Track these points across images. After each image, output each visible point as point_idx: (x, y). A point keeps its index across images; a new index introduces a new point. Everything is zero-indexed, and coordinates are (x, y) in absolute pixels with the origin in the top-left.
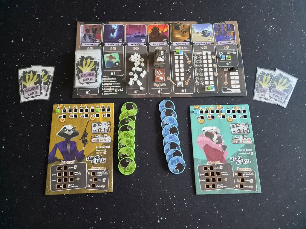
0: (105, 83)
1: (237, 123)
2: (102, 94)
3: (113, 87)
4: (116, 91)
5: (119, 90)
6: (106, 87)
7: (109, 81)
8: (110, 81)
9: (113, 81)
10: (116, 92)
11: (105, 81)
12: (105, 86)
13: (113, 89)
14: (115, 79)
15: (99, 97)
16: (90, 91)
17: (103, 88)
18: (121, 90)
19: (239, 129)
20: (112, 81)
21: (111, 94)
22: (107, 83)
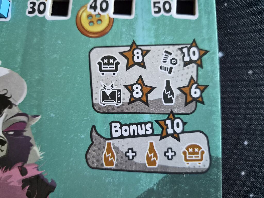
1: (134, 46)
19: (140, 81)
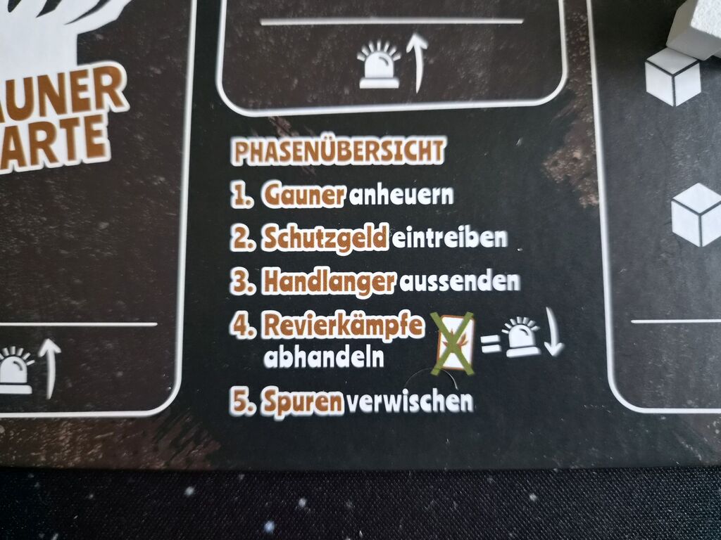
0: (283, 217)
2: (239, 402)
3: (408, 284)
4: (452, 362)
5: (491, 345)
6: (299, 285)
7: (334, 197)
8: (358, 198)
9: (396, 196)
10: (450, 382)
11: (275, 193)
12: (275, 281)
13: (408, 325)
14: (436, 158)
15: (197, 453)
16: (50, 348)
17: (243, 302)
18: (521, 340)
20: (380, 194)
21: (366, 404)
22: (307, 218)
